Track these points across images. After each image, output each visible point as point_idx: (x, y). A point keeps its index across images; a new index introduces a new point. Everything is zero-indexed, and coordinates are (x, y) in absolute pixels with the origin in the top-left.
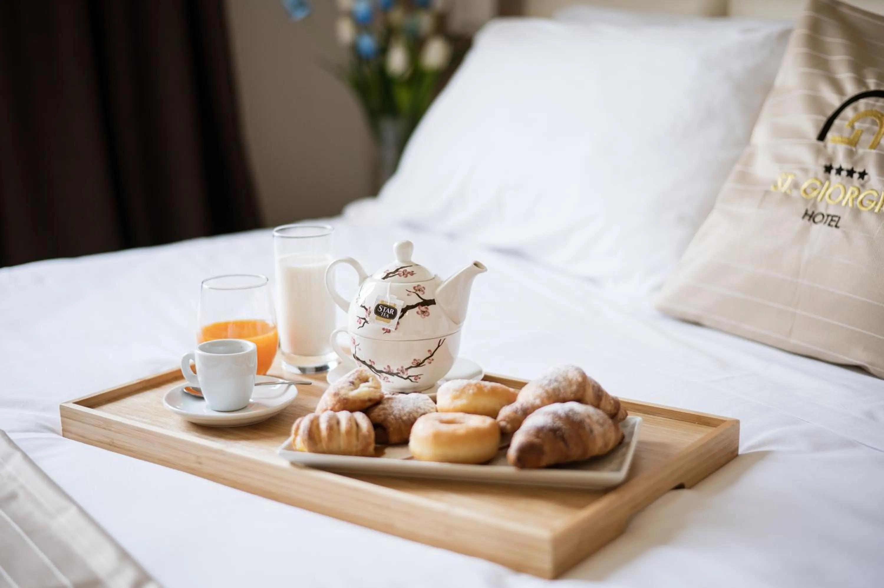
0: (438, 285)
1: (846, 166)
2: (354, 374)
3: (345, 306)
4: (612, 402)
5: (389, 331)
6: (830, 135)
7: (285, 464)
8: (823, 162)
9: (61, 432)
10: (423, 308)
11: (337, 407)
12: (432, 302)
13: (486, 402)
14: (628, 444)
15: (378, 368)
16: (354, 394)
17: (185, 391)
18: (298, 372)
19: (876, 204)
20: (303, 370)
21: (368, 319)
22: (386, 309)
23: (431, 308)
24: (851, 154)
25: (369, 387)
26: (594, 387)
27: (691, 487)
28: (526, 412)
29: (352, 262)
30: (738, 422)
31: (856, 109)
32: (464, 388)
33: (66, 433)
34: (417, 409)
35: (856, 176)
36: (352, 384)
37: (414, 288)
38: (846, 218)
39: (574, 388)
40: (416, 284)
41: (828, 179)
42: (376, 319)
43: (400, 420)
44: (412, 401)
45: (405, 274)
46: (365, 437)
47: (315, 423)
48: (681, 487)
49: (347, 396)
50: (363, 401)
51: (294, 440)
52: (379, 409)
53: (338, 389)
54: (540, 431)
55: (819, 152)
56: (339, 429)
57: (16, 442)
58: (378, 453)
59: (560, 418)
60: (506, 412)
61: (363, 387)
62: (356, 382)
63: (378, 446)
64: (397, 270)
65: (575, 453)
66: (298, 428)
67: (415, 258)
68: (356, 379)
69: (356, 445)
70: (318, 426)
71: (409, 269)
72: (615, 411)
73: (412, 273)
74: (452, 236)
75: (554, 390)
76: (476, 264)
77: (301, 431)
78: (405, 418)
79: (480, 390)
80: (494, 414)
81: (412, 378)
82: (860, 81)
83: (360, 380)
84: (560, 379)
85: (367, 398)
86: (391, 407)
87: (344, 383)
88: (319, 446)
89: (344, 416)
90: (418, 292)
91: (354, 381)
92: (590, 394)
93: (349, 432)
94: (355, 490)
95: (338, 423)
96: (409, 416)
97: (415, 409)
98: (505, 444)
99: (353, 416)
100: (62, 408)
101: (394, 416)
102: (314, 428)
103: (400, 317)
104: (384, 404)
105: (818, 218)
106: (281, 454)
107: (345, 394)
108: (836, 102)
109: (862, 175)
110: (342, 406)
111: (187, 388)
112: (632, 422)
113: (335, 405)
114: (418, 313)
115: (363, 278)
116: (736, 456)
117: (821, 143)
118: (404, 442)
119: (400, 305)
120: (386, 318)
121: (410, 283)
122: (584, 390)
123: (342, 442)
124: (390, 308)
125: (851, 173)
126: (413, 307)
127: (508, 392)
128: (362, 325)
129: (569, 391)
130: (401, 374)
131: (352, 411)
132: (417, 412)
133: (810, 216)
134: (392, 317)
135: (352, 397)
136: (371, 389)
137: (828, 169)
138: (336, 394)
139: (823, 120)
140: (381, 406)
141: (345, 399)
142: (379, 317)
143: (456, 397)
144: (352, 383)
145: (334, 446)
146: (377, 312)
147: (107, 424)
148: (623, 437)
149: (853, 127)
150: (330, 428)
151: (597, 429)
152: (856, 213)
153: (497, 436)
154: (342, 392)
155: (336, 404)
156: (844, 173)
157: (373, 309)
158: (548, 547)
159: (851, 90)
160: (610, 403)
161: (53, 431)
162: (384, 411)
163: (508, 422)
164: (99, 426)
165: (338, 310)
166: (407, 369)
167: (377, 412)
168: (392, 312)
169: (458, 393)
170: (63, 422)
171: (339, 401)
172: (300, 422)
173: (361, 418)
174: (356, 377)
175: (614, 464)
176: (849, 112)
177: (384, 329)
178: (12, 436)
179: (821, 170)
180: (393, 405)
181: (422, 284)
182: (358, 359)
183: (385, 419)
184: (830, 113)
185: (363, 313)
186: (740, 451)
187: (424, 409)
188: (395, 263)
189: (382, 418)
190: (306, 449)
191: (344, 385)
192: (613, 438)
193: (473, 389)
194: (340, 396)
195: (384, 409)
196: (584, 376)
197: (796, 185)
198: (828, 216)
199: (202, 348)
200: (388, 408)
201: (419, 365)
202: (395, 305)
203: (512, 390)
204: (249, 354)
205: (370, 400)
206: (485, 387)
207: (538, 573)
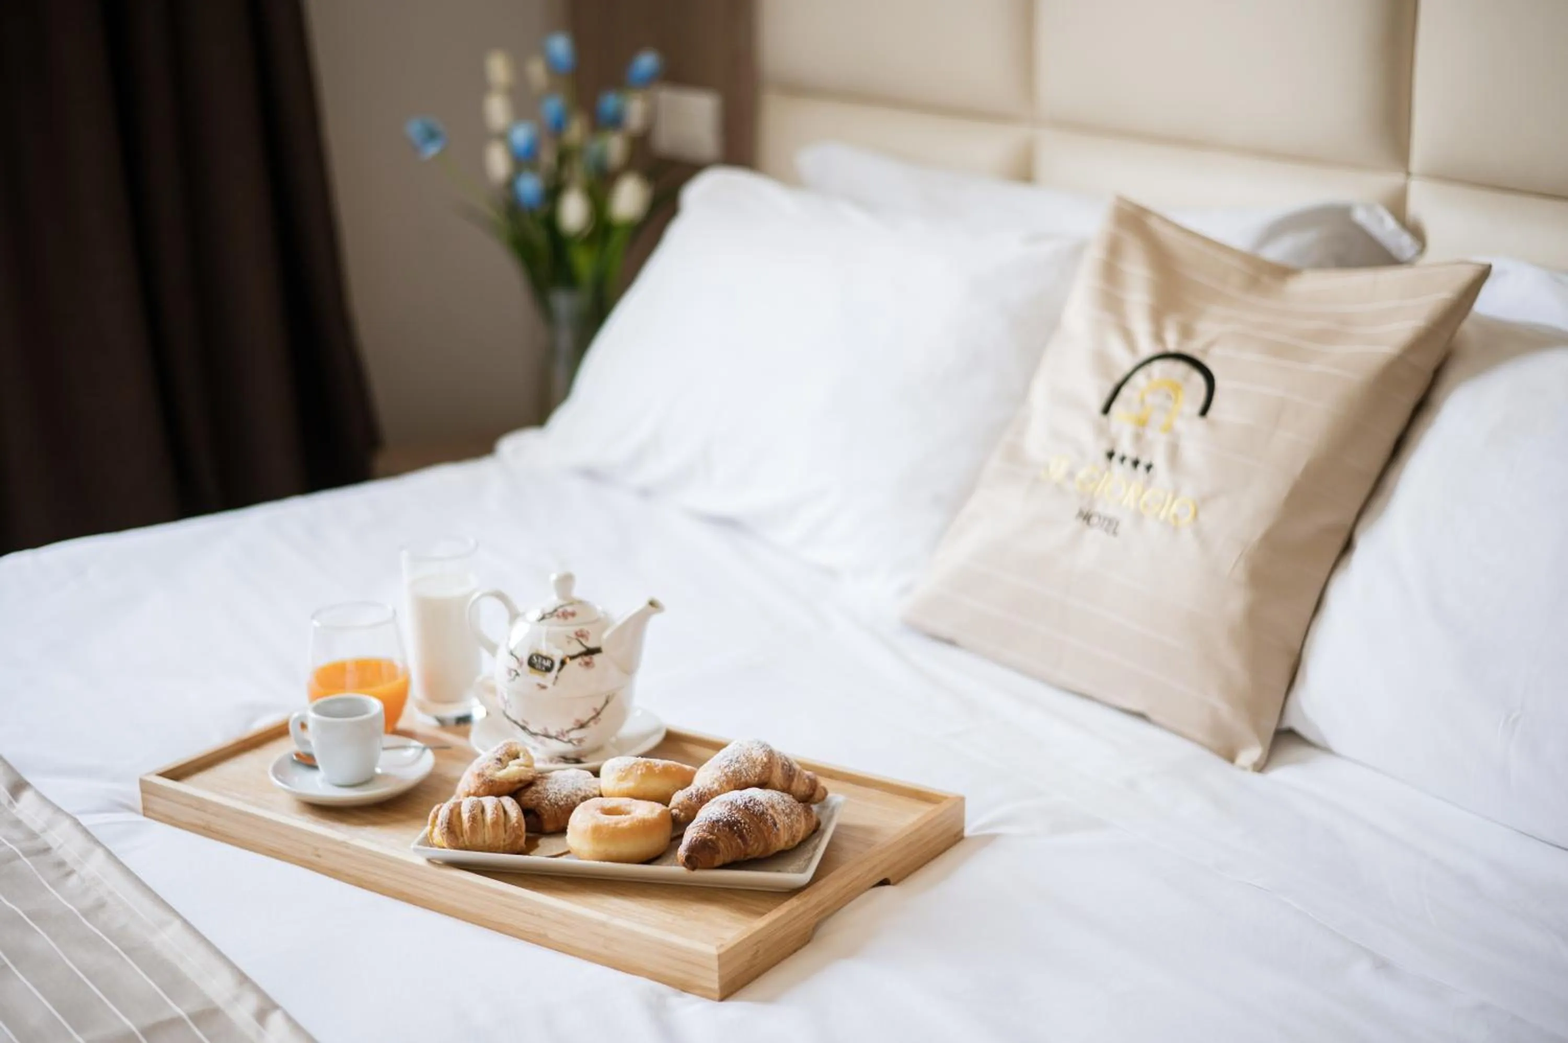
0: (604, 628)
1: (1131, 454)
2: (501, 748)
3: (493, 649)
4: (807, 781)
5: (544, 687)
6: (1115, 407)
7: (421, 861)
8: (1105, 447)
9: (141, 810)
10: (587, 659)
11: (481, 791)
12: (597, 651)
13: (657, 785)
14: (824, 831)
15: (533, 728)
16: (501, 774)
17: (295, 758)
18: (434, 723)
19: (1163, 506)
20: (442, 722)
21: (519, 671)
22: (542, 661)
23: (596, 658)
24: (1138, 438)
25: (521, 765)
26: (783, 765)
27: (894, 884)
28: (703, 799)
29: (500, 596)
30: (962, 799)
31: (1149, 377)
32: (632, 767)
33: (147, 811)
34: (576, 792)
35: (1141, 468)
36: (499, 762)
37: (576, 634)
38: (1125, 525)
39: (758, 769)
40: (577, 628)
41: (1109, 469)
42: (531, 672)
43: (556, 807)
44: (570, 781)
45: (565, 615)
46: (514, 828)
47: (455, 813)
48: (885, 882)
49: (492, 778)
50: (512, 783)
51: (431, 832)
52: (532, 792)
53: (482, 769)
54: (714, 824)
55: (1102, 431)
56: (483, 820)
57: (90, 830)
58: (529, 847)
59: (738, 809)
60: (679, 797)
61: (513, 765)
62: (504, 758)
63: (531, 835)
64: (556, 610)
65: (756, 849)
66: (436, 817)
67: (578, 592)
68: (504, 755)
69: (503, 838)
70: (459, 814)
71: (570, 609)
72: (811, 792)
73: (573, 614)
74: (645, 493)
75: (734, 772)
76: (652, 604)
77: (439, 822)
78: (562, 803)
79: (650, 769)
80: (664, 800)
81: (575, 742)
82: (1158, 336)
83: (509, 756)
84: (743, 759)
85: (517, 779)
86: (545, 789)
87: (490, 761)
88: (461, 840)
89: (489, 802)
90: (581, 639)
91: (502, 757)
92: (778, 776)
93: (495, 823)
94: (502, 894)
95: (483, 811)
96: (567, 801)
97: (573, 791)
98: (679, 833)
99: (500, 802)
100: (142, 782)
101: (549, 801)
102: (454, 819)
103: (560, 670)
104: (537, 785)
105: (1094, 520)
106: (416, 850)
107: (491, 775)
108: (1126, 363)
109: (1149, 467)
110: (487, 790)
111: (298, 755)
112: (833, 803)
113: (479, 788)
114: (580, 664)
115: (514, 616)
116: (962, 838)
117: (1103, 419)
118: (561, 831)
119: (557, 656)
120: (541, 670)
121: (570, 628)
122: (771, 772)
123: (487, 835)
124: (546, 658)
125: (1136, 463)
126: (573, 658)
127: (684, 770)
128: (512, 677)
129: (752, 774)
130: (561, 738)
131: (498, 795)
132: (577, 795)
133: (1087, 518)
134: (548, 670)
135: (500, 778)
136: (523, 768)
137: (1111, 455)
138: (480, 775)
139: (1109, 388)
140: (533, 788)
141: (492, 781)
142: (532, 670)
143: (622, 779)
144: (499, 760)
145: (479, 840)
146: (531, 663)
147: (201, 805)
148: (818, 824)
149: (1142, 402)
150: (473, 819)
151: (782, 820)
152: (1139, 517)
153: (668, 826)
154: (488, 772)
155: (481, 786)
156: (1128, 463)
157: (525, 660)
158: (715, 964)
159: (1147, 348)
160: (805, 783)
161: (131, 809)
162: (537, 795)
163: (681, 811)
164: (191, 806)
165: (485, 655)
166: (568, 732)
167: (528, 796)
168: (548, 664)
169: (624, 774)
170: (144, 800)
171: (484, 783)
172: (438, 810)
173: (509, 803)
174: (504, 752)
175: (801, 863)
176: (1140, 379)
177: (539, 685)
178: (85, 821)
179: (1102, 456)
180: (548, 787)
181: (586, 628)
182: (508, 718)
183: (538, 805)
184: (1118, 377)
185: (514, 664)
186: (967, 832)
187: (585, 791)
188: (552, 600)
189: (535, 802)
190: (445, 845)
191: (490, 763)
192: (802, 828)
193: (642, 769)
194: (484, 778)
195: (537, 792)
196: (771, 754)
197: (1071, 475)
198: (1105, 519)
199: (317, 710)
200: (543, 792)
201: (582, 726)
202: (552, 655)
203: (688, 767)
204: (374, 719)
205: (520, 781)
206: (657, 766)
207: (704, 993)
